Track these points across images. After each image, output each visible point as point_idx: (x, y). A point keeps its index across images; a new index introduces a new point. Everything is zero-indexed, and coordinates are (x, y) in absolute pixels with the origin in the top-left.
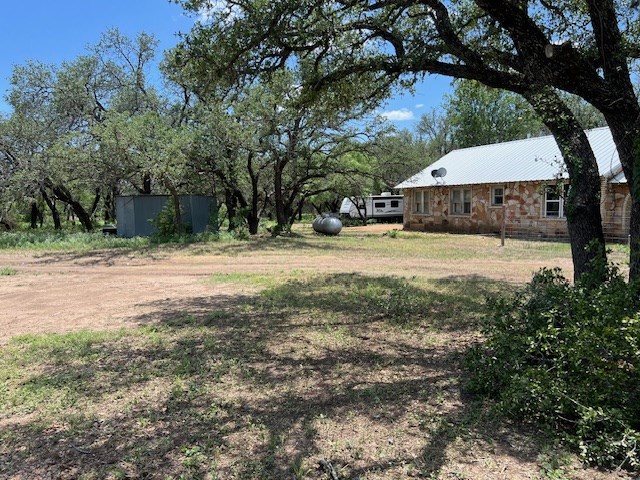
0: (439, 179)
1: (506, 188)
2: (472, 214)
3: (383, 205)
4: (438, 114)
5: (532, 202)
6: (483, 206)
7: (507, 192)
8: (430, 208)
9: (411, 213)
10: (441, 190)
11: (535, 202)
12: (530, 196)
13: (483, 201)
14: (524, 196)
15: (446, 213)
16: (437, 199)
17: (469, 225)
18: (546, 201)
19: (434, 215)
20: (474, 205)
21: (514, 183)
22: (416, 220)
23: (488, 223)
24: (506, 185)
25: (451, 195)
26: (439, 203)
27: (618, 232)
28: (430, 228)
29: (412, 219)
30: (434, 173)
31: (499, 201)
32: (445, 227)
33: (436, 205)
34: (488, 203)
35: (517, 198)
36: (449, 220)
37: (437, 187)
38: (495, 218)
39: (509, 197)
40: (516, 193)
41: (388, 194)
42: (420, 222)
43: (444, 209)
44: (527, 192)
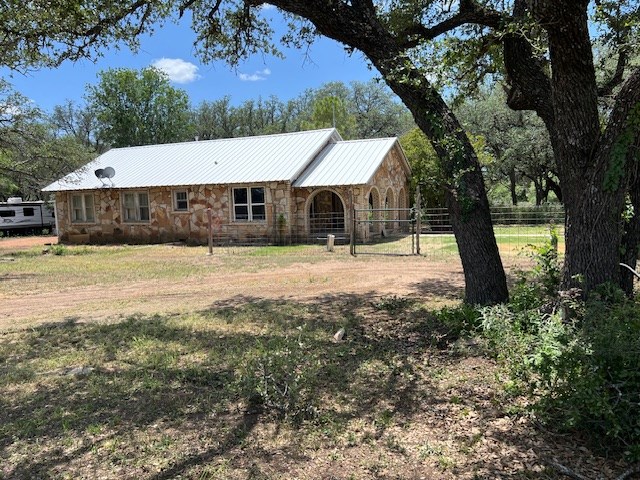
0: (106, 181)
1: (190, 191)
2: (152, 221)
3: (12, 214)
4: (75, 108)
5: (219, 206)
6: (164, 211)
7: (191, 196)
8: (96, 216)
9: (68, 222)
10: (109, 193)
11: (223, 206)
12: (217, 200)
13: (164, 206)
14: (211, 200)
15: (117, 220)
16: (103, 205)
17: (149, 233)
18: (234, 205)
19: (101, 223)
20: (153, 210)
21: (199, 186)
22: (76, 231)
23: (171, 229)
24: (190, 188)
25: (122, 200)
26: (108, 209)
27: (302, 234)
28: (98, 239)
29: (70, 229)
30: (99, 173)
31: (182, 205)
32: (118, 238)
33: (103, 212)
34: (171, 208)
35: (203, 202)
36: (123, 228)
37: (104, 190)
38: (179, 224)
39: (194, 202)
40: (202, 197)
41: (18, 200)
42: (83, 232)
43: (115, 216)
44: (214, 196)
